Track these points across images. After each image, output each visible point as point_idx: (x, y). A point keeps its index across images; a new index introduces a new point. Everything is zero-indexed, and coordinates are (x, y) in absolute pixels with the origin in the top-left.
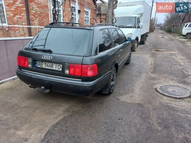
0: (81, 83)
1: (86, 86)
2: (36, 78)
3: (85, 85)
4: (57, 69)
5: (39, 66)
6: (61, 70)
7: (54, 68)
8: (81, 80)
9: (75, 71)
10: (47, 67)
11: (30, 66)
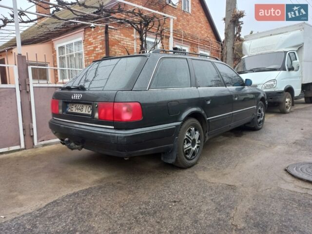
0: (113, 131)
1: (118, 137)
2: (64, 127)
3: (117, 135)
4: (87, 113)
5: (69, 111)
6: (90, 113)
7: (84, 112)
8: (113, 127)
9: (105, 113)
10: (77, 111)
11: (61, 111)
